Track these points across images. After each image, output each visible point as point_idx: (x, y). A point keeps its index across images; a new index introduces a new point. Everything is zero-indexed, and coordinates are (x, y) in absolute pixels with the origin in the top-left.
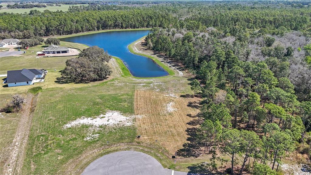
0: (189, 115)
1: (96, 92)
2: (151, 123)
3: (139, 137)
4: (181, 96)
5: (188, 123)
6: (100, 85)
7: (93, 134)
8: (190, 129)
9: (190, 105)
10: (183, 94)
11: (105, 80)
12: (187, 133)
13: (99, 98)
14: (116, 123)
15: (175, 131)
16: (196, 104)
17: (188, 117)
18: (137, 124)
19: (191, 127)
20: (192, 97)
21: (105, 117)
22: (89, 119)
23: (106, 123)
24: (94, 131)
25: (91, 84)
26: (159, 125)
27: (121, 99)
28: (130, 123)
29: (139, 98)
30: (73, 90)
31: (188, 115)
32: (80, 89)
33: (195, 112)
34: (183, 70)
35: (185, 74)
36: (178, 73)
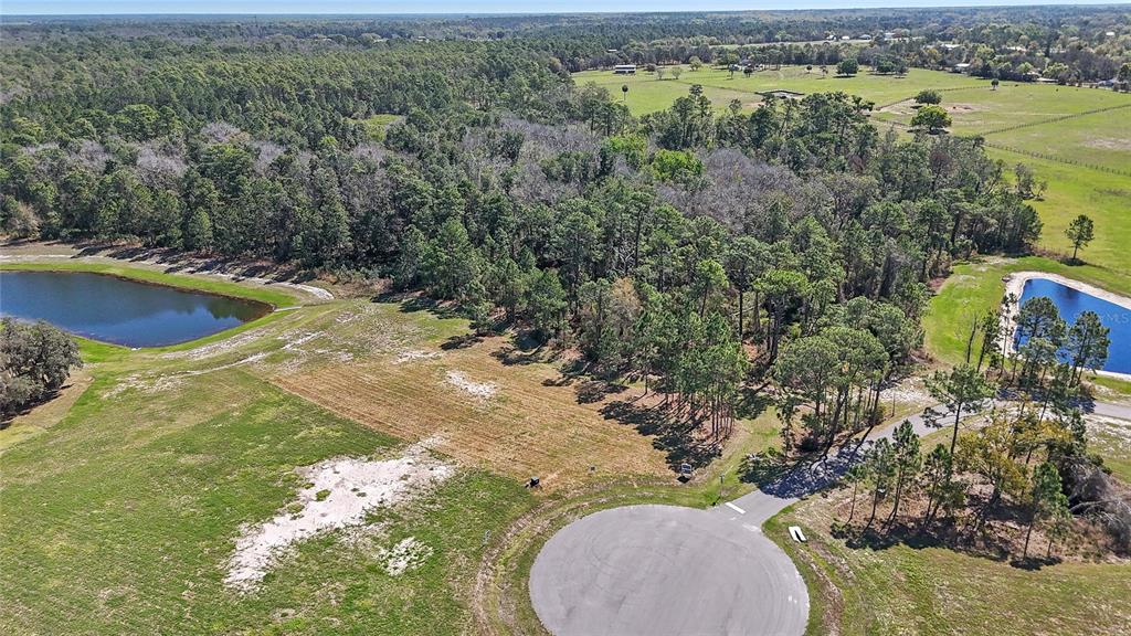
3: (535, 483)
4: (444, 347)
7: (389, 547)
9: (505, 359)
14: (401, 486)
16: (518, 353)
20: (473, 338)
21: (327, 491)
22: (280, 520)
23: (366, 502)
24: (375, 539)
28: (444, 468)
31: (545, 384)
33: (547, 371)
34: (309, 278)
35: (340, 289)
36: (302, 291)
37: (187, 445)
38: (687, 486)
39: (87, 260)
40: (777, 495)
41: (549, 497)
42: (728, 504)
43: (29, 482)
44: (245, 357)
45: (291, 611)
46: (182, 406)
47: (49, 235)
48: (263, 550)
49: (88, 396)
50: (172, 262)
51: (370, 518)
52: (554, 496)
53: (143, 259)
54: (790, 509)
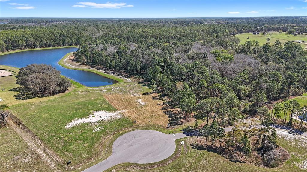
0: (159, 104)
1: (69, 101)
2: (136, 113)
3: (135, 122)
4: (143, 94)
5: (162, 109)
6: (66, 96)
7: (97, 127)
8: (166, 112)
9: (154, 98)
10: (143, 93)
11: (66, 92)
12: (165, 114)
13: (76, 105)
14: (109, 118)
15: (157, 115)
16: (158, 97)
17: (159, 106)
18: (126, 115)
19: (165, 111)
20: (151, 93)
21: (95, 116)
22: (82, 119)
23: (100, 119)
24: (96, 125)
25: (56, 96)
26: (143, 114)
27: (97, 103)
28: (120, 116)
29: (111, 100)
30: (43, 103)
31: (157, 105)
32: (50, 101)
33: (161, 102)
34: (129, 77)
35: (133, 80)
36: (126, 80)
37: (78, 104)
38: (168, 129)
39: (91, 69)
40: (186, 135)
41: (136, 125)
42: (173, 134)
43: (49, 105)
44: (103, 90)
45: (71, 133)
46: (83, 97)
47: (88, 63)
48: (75, 123)
49: (70, 93)
50: (106, 71)
51: (98, 122)
52: (137, 125)
53: (101, 70)
54: (186, 138)
